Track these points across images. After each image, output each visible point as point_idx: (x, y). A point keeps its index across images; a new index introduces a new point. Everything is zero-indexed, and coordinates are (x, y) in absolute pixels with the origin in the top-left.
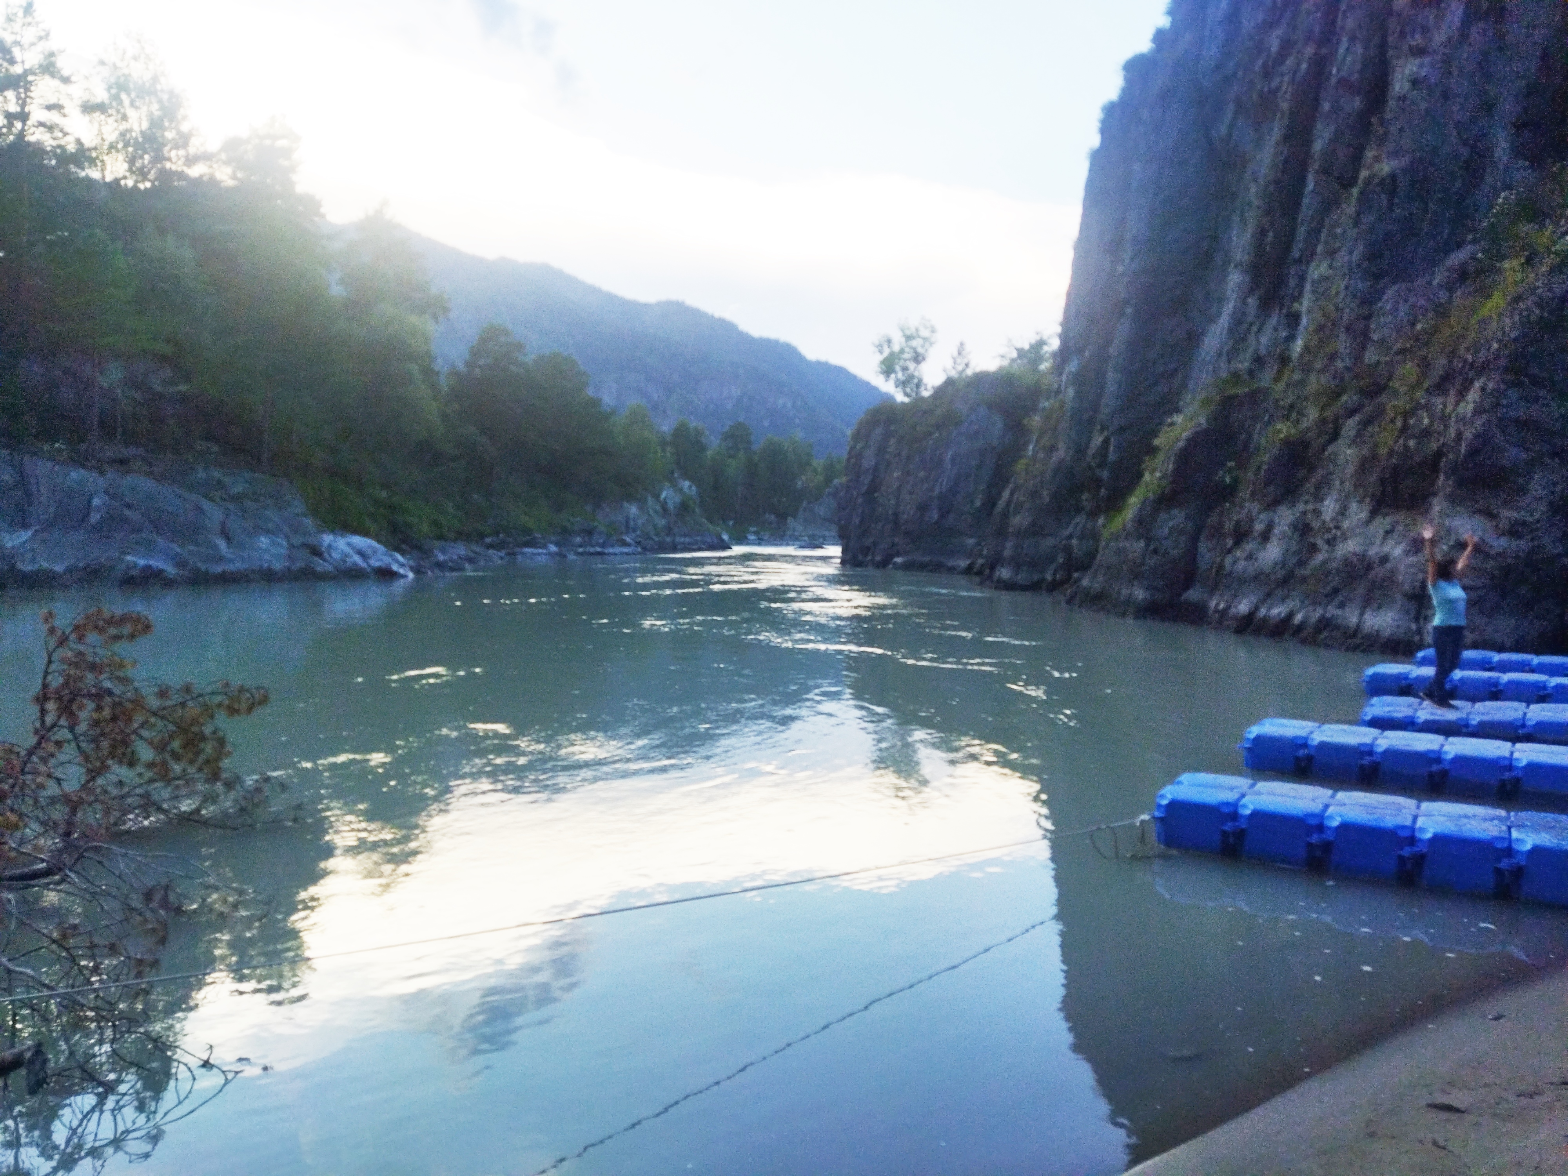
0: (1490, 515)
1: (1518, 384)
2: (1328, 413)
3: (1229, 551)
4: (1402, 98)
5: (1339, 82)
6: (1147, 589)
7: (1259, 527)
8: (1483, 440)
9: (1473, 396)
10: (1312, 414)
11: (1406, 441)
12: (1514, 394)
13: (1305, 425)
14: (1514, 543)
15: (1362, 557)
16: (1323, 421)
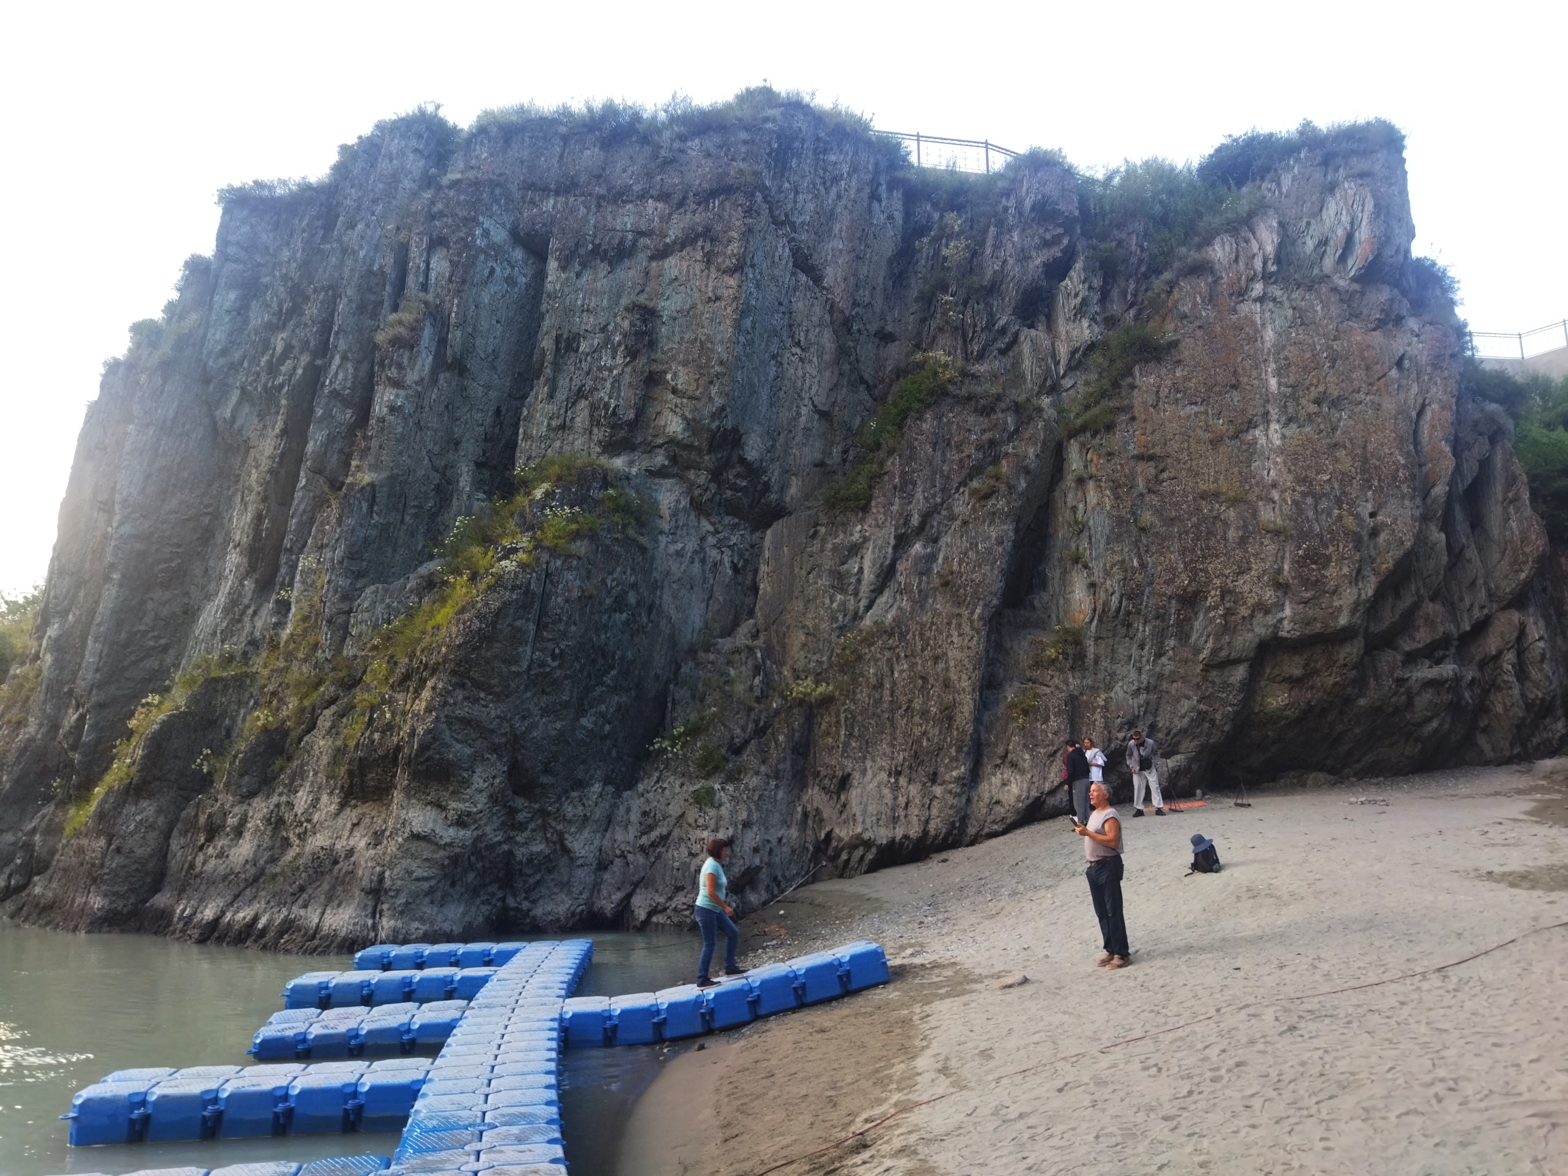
0: (440, 806)
1: (463, 686)
2: (306, 703)
3: (201, 848)
4: (382, 420)
5: (331, 392)
6: (105, 895)
7: (232, 821)
8: (433, 735)
9: (426, 694)
10: (293, 703)
11: (372, 733)
12: (460, 695)
13: (285, 713)
14: (462, 833)
15: (330, 851)
16: (302, 711)
